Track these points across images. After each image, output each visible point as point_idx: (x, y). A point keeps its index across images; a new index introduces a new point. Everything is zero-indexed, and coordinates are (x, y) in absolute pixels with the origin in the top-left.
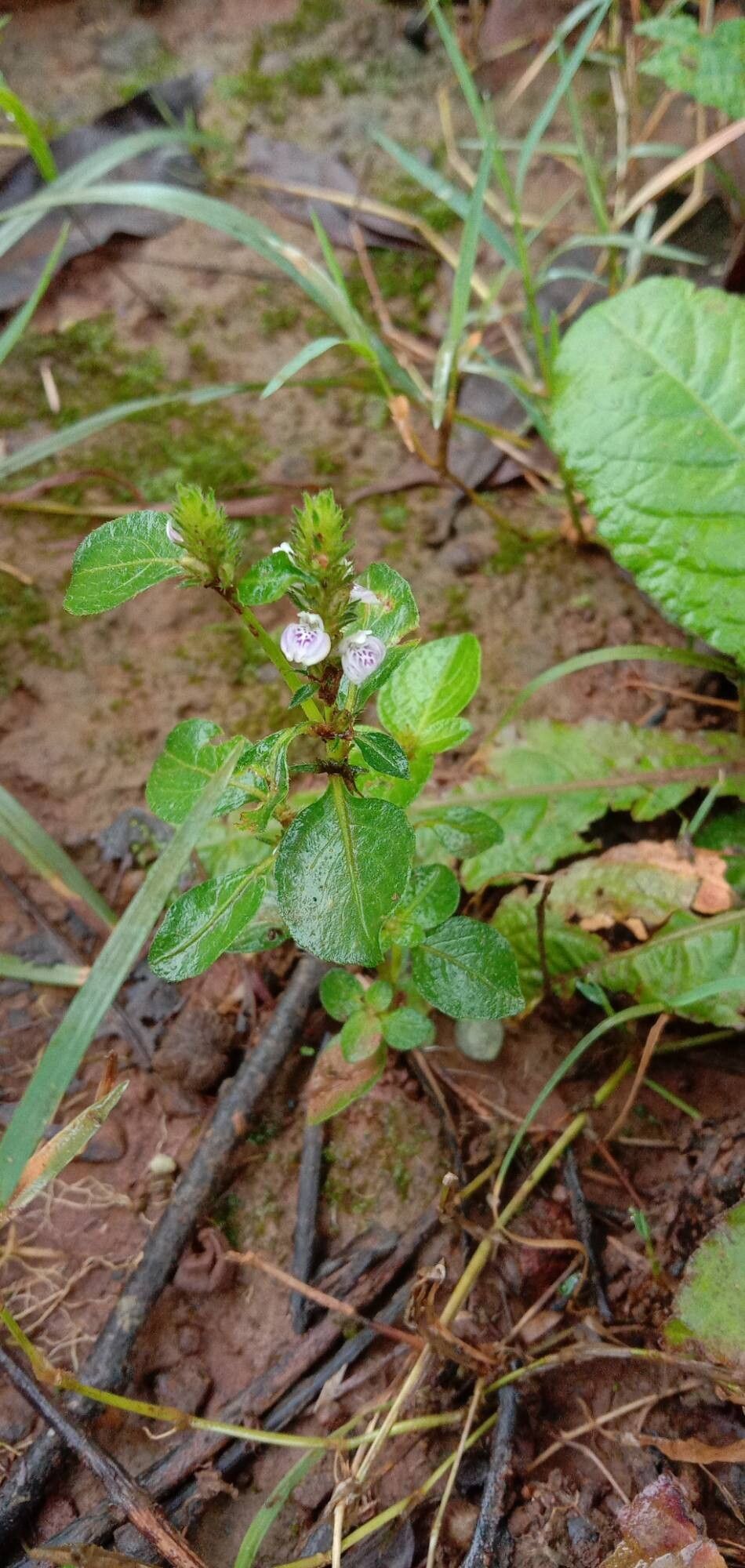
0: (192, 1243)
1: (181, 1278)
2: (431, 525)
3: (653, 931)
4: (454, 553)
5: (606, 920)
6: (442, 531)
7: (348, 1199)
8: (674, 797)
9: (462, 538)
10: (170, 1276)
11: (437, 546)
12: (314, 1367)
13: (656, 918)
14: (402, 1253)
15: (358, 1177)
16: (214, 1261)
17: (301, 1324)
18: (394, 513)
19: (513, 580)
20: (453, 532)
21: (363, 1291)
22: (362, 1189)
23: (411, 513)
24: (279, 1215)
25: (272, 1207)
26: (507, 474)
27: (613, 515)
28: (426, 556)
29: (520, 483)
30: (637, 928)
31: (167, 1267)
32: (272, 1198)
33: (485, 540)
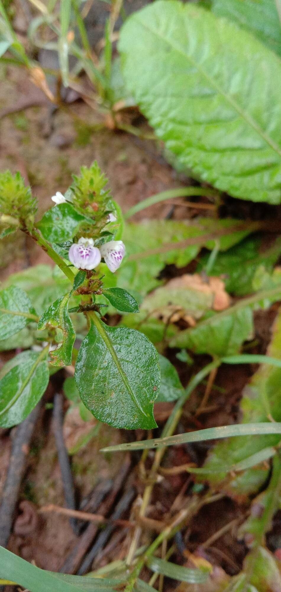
0: (18, 512)
1: (18, 529)
2: (40, 126)
3: (198, 321)
4: (56, 139)
5: (176, 318)
6: (47, 129)
7: (85, 470)
8: (193, 252)
9: (58, 132)
10: (12, 530)
11: (47, 137)
12: (89, 550)
13: (199, 315)
14: (116, 488)
15: (87, 459)
16: (31, 517)
17: (78, 531)
18: (21, 121)
19: (88, 150)
20: (53, 129)
21: (103, 509)
22: (90, 463)
23: (29, 121)
24: (54, 485)
25: (50, 481)
26: (72, 97)
27: (163, 126)
28: (42, 142)
29: (80, 101)
30: (189, 319)
31: (9, 527)
32: (48, 477)
33: (69, 131)
